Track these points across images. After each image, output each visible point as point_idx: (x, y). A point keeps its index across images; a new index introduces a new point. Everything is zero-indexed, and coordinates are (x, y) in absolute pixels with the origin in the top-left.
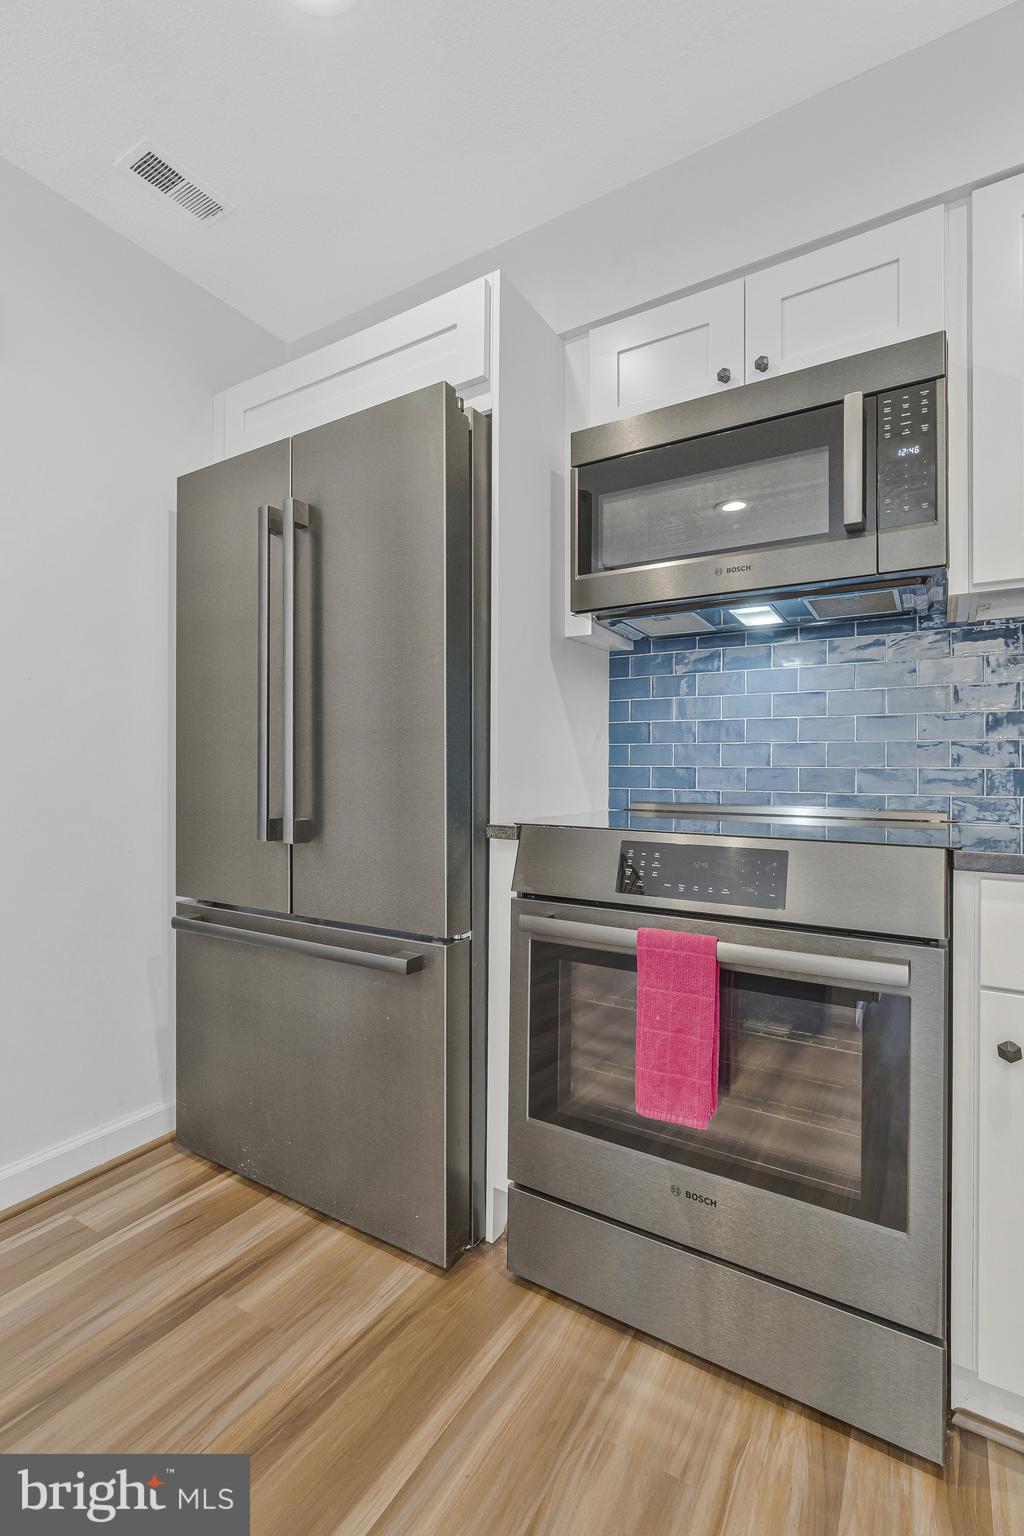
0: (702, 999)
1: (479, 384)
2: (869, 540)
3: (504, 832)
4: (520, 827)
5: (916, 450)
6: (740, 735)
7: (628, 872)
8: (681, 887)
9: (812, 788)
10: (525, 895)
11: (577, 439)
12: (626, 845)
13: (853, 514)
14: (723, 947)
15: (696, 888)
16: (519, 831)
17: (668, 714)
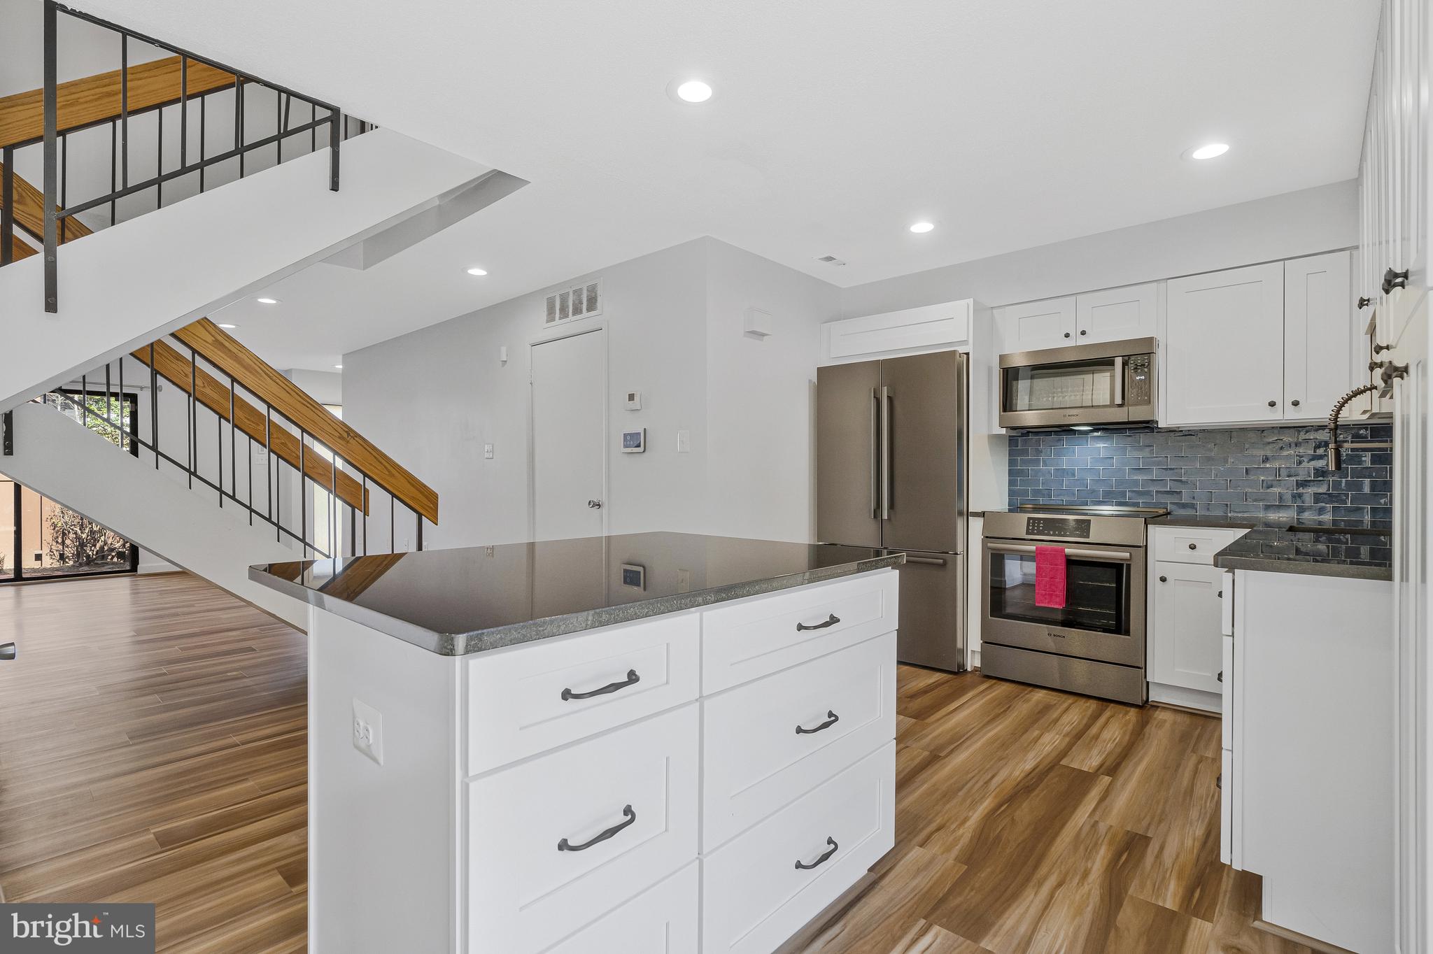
0: (1060, 567)
1: (965, 342)
2: (1125, 409)
3: (976, 514)
4: (984, 513)
5: (1143, 377)
6: (1074, 475)
7: (1031, 528)
8: (1051, 532)
9: (1107, 498)
10: (987, 537)
11: (1002, 358)
12: (1029, 519)
13: (1118, 400)
14: (1068, 551)
15: (1057, 533)
16: (983, 514)
17: (1039, 465)
